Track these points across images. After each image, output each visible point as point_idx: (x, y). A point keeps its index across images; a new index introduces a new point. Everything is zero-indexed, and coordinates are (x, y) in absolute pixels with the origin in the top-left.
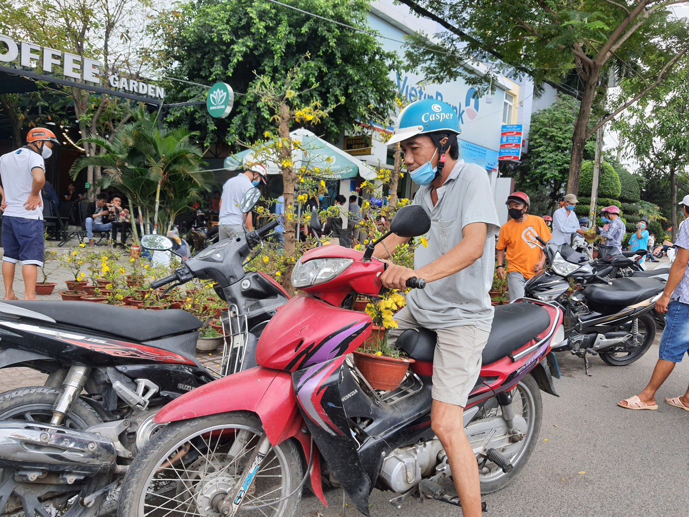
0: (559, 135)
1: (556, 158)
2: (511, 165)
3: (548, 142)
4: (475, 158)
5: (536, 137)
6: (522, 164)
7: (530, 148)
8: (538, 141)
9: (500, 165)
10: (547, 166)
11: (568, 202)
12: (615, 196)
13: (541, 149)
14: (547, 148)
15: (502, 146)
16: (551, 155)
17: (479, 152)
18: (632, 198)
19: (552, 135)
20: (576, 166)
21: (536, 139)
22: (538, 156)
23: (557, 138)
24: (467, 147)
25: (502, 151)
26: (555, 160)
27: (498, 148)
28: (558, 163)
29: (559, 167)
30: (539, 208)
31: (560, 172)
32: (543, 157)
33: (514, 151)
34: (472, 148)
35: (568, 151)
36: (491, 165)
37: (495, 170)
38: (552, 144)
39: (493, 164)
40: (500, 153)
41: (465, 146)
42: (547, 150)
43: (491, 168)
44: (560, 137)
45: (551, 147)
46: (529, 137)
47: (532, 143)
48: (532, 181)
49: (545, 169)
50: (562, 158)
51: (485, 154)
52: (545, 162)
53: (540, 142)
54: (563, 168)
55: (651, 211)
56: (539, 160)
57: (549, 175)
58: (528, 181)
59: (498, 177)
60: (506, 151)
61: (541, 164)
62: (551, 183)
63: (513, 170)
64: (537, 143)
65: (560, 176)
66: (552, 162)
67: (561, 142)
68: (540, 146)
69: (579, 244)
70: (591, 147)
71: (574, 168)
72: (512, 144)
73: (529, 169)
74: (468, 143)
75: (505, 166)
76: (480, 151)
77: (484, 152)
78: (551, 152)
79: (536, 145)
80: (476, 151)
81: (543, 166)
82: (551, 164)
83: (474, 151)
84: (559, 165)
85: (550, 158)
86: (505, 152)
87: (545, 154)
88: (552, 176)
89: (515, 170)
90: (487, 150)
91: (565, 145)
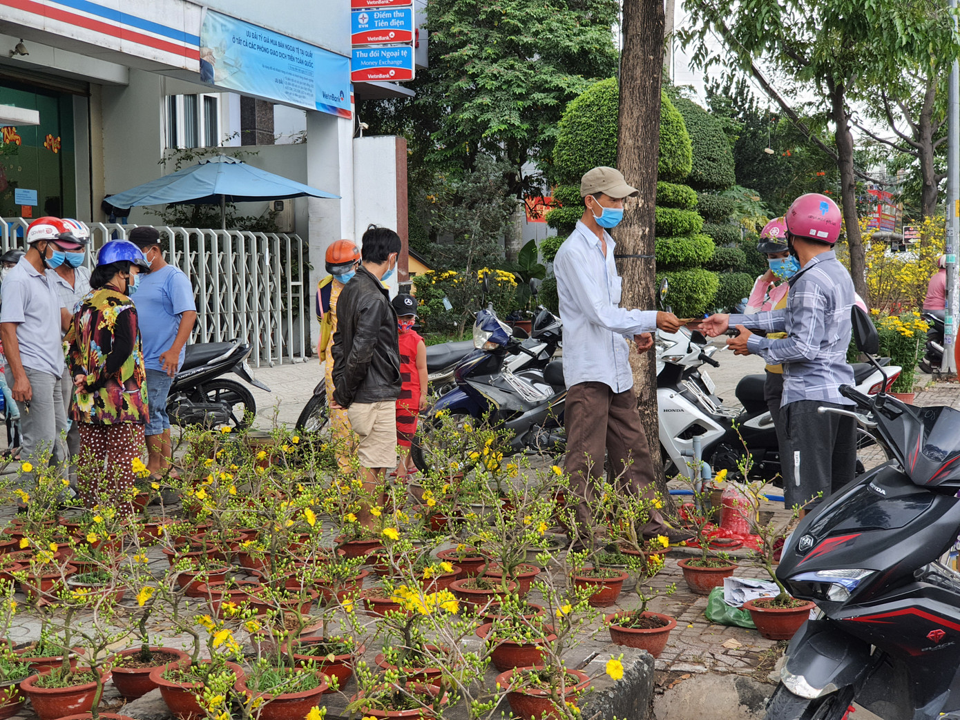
0: (509, 10)
1: (510, 75)
2: (386, 104)
3: (485, 31)
4: (281, 76)
5: (449, 17)
6: (416, 98)
7: (435, 53)
8: (455, 30)
9: (357, 99)
10: (487, 100)
11: (598, 195)
12: (679, 173)
13: (467, 51)
14: (482, 49)
15: (359, 39)
16: (495, 69)
17: (291, 58)
18: (716, 178)
19: (493, 11)
20: (645, 62)
21: (450, 24)
22: (461, 74)
23: (505, 20)
24: (250, 40)
25: (360, 54)
26: (508, 83)
27: (347, 47)
28: (518, 91)
29: (520, 103)
30: (484, 223)
31: (525, 114)
32: (473, 77)
33: (396, 54)
34: (266, 45)
35: (536, 57)
36: (333, 97)
37: (345, 113)
38: (495, 37)
39: (337, 95)
40: (354, 60)
41: (244, 37)
42: (484, 55)
43: (334, 108)
44: (514, 17)
45: (492, 46)
46: (428, 18)
47: (438, 36)
48: (450, 146)
49: (483, 108)
50: (525, 74)
51: (309, 64)
52: (480, 91)
53: (461, 32)
54: (529, 103)
55: (747, 207)
56: (464, 84)
57: (495, 126)
58: (438, 146)
59: (356, 135)
60: (372, 54)
61: (469, 95)
62: (499, 149)
63: (395, 118)
64: (454, 35)
65: (525, 126)
66: (499, 88)
67: (517, 31)
68: (463, 44)
69: (672, 352)
70: (597, 41)
71: (638, 72)
72: (385, 33)
73: (437, 111)
74: (253, 30)
75: (372, 104)
76: (295, 55)
77: (305, 58)
78: (494, 61)
79: (450, 42)
80: (282, 55)
81: (478, 101)
82: (498, 94)
83: (274, 53)
84: (521, 97)
85: (495, 77)
86: (369, 59)
87: (479, 65)
88: (503, 127)
89: (400, 117)
90: (315, 52)
91: (528, 39)
